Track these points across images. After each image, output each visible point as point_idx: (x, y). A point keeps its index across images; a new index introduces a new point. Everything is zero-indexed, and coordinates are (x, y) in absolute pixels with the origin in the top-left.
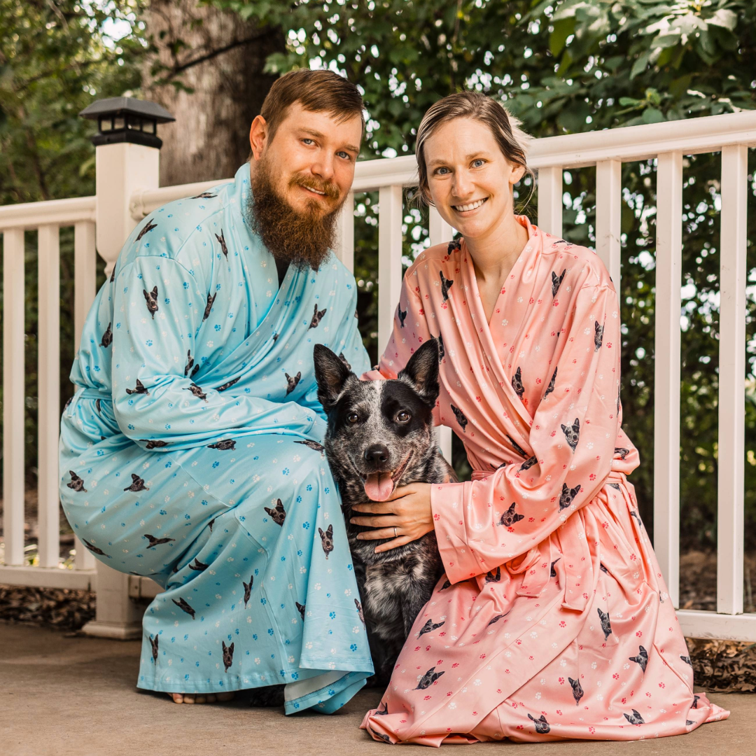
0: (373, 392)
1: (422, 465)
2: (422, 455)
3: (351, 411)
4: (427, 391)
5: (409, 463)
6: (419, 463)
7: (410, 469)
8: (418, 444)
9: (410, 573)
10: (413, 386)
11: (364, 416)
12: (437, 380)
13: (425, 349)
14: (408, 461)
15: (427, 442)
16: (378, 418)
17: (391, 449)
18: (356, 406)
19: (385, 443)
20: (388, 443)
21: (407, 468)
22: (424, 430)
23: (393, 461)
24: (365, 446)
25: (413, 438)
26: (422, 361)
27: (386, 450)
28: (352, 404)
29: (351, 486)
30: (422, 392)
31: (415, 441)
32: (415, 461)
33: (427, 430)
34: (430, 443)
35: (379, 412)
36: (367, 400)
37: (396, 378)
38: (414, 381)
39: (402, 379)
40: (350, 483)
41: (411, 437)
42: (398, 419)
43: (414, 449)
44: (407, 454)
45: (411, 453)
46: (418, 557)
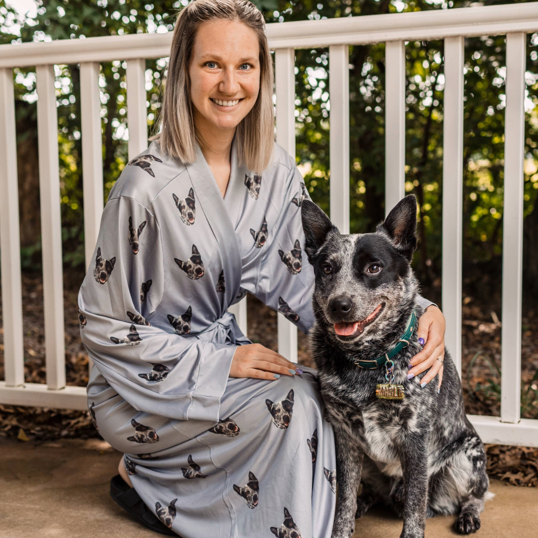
0: (347, 245)
1: (397, 316)
3: (326, 262)
5: (381, 314)
8: (390, 296)
9: (404, 425)
10: (390, 241)
11: (337, 267)
13: (404, 205)
14: (380, 311)
15: (402, 294)
16: (349, 270)
18: (331, 257)
19: (350, 293)
20: (353, 294)
22: (398, 282)
23: (359, 312)
24: (331, 297)
27: (349, 301)
28: (328, 256)
30: (398, 247)
31: (387, 295)
32: (389, 312)
33: (401, 283)
34: (405, 295)
35: (350, 264)
36: (341, 252)
38: (392, 236)
41: (381, 290)
42: (369, 271)
43: (386, 301)
44: (377, 305)
45: (383, 305)
46: (412, 408)
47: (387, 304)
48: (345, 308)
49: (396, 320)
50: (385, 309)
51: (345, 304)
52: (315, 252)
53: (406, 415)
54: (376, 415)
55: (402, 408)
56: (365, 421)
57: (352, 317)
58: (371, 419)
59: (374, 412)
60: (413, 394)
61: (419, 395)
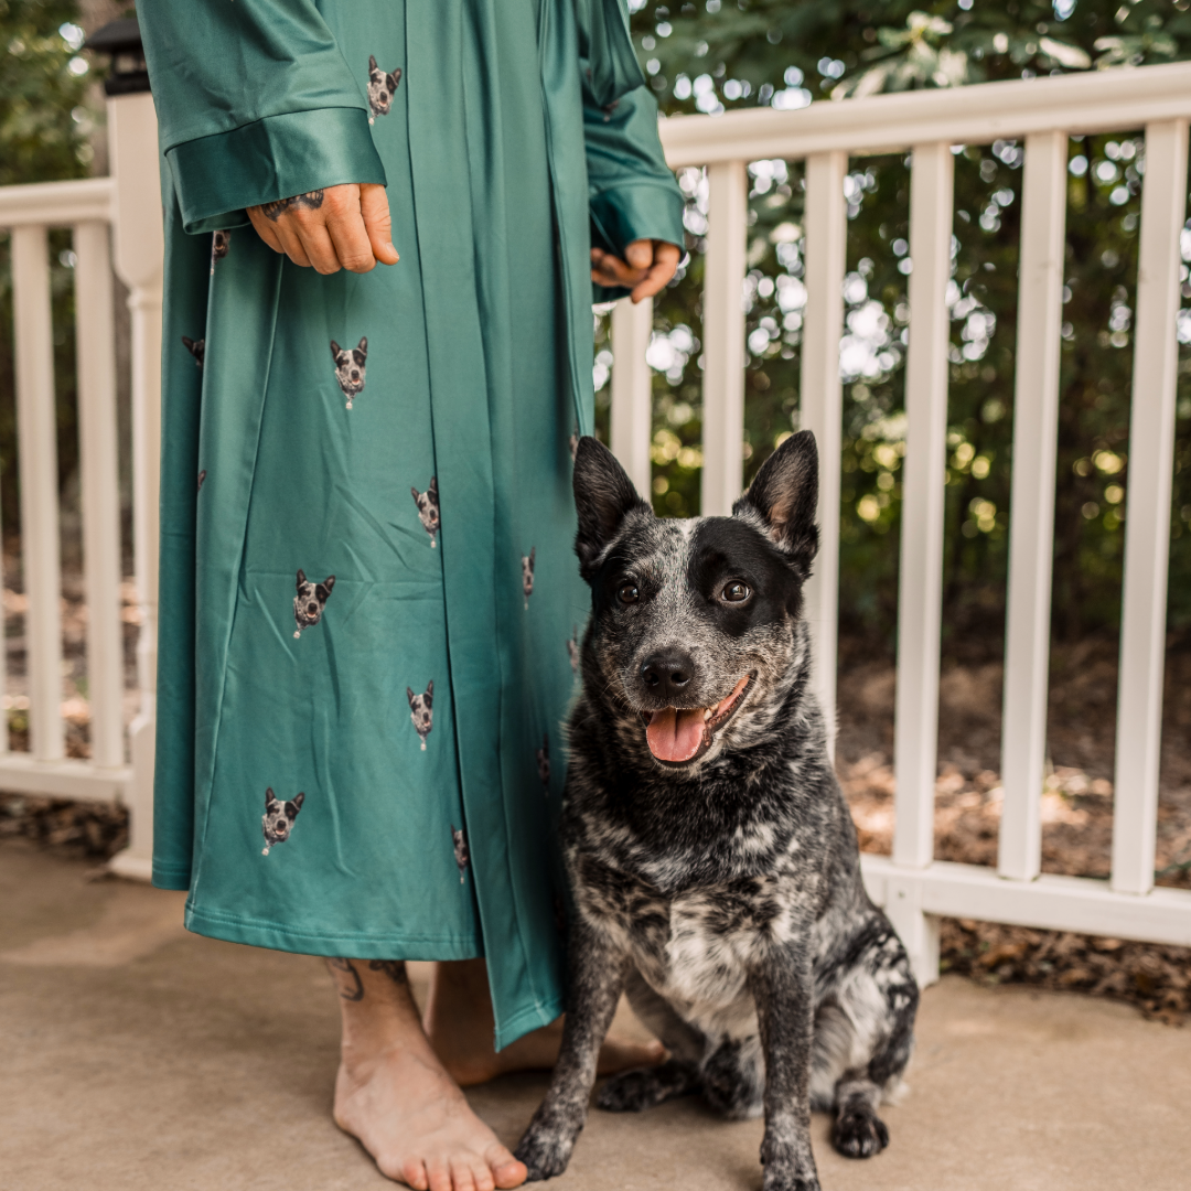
0: (673, 538)
1: (775, 702)
2: (777, 680)
3: (626, 576)
4: (793, 543)
5: (749, 696)
6: (770, 698)
7: (751, 707)
8: (768, 656)
9: (765, 930)
10: (763, 531)
11: (650, 587)
12: (812, 519)
13: (790, 452)
14: (746, 691)
15: (789, 652)
16: (680, 593)
17: (703, 659)
18: (636, 566)
19: (687, 643)
20: (694, 645)
21: (743, 706)
22: (782, 625)
23: (708, 686)
24: (643, 650)
25: (758, 641)
26: (785, 477)
27: (687, 660)
28: (628, 563)
29: (627, 730)
30: (782, 545)
31: (762, 651)
32: (762, 693)
33: (789, 628)
34: (794, 657)
35: (682, 580)
36: (659, 554)
37: (728, 513)
38: (768, 522)
39: (741, 516)
40: (622, 724)
41: (752, 641)
42: (723, 597)
43: (759, 667)
44: (742, 676)
45: (753, 675)
46: (780, 900)
47: (761, 676)
48: (678, 677)
49: (773, 711)
50: (757, 685)
51: (674, 666)
52: (596, 555)
53: (767, 914)
54: (704, 910)
55: (757, 901)
56: (674, 917)
57: (694, 699)
58: (690, 915)
59: (700, 904)
60: (781, 874)
61: (792, 875)
